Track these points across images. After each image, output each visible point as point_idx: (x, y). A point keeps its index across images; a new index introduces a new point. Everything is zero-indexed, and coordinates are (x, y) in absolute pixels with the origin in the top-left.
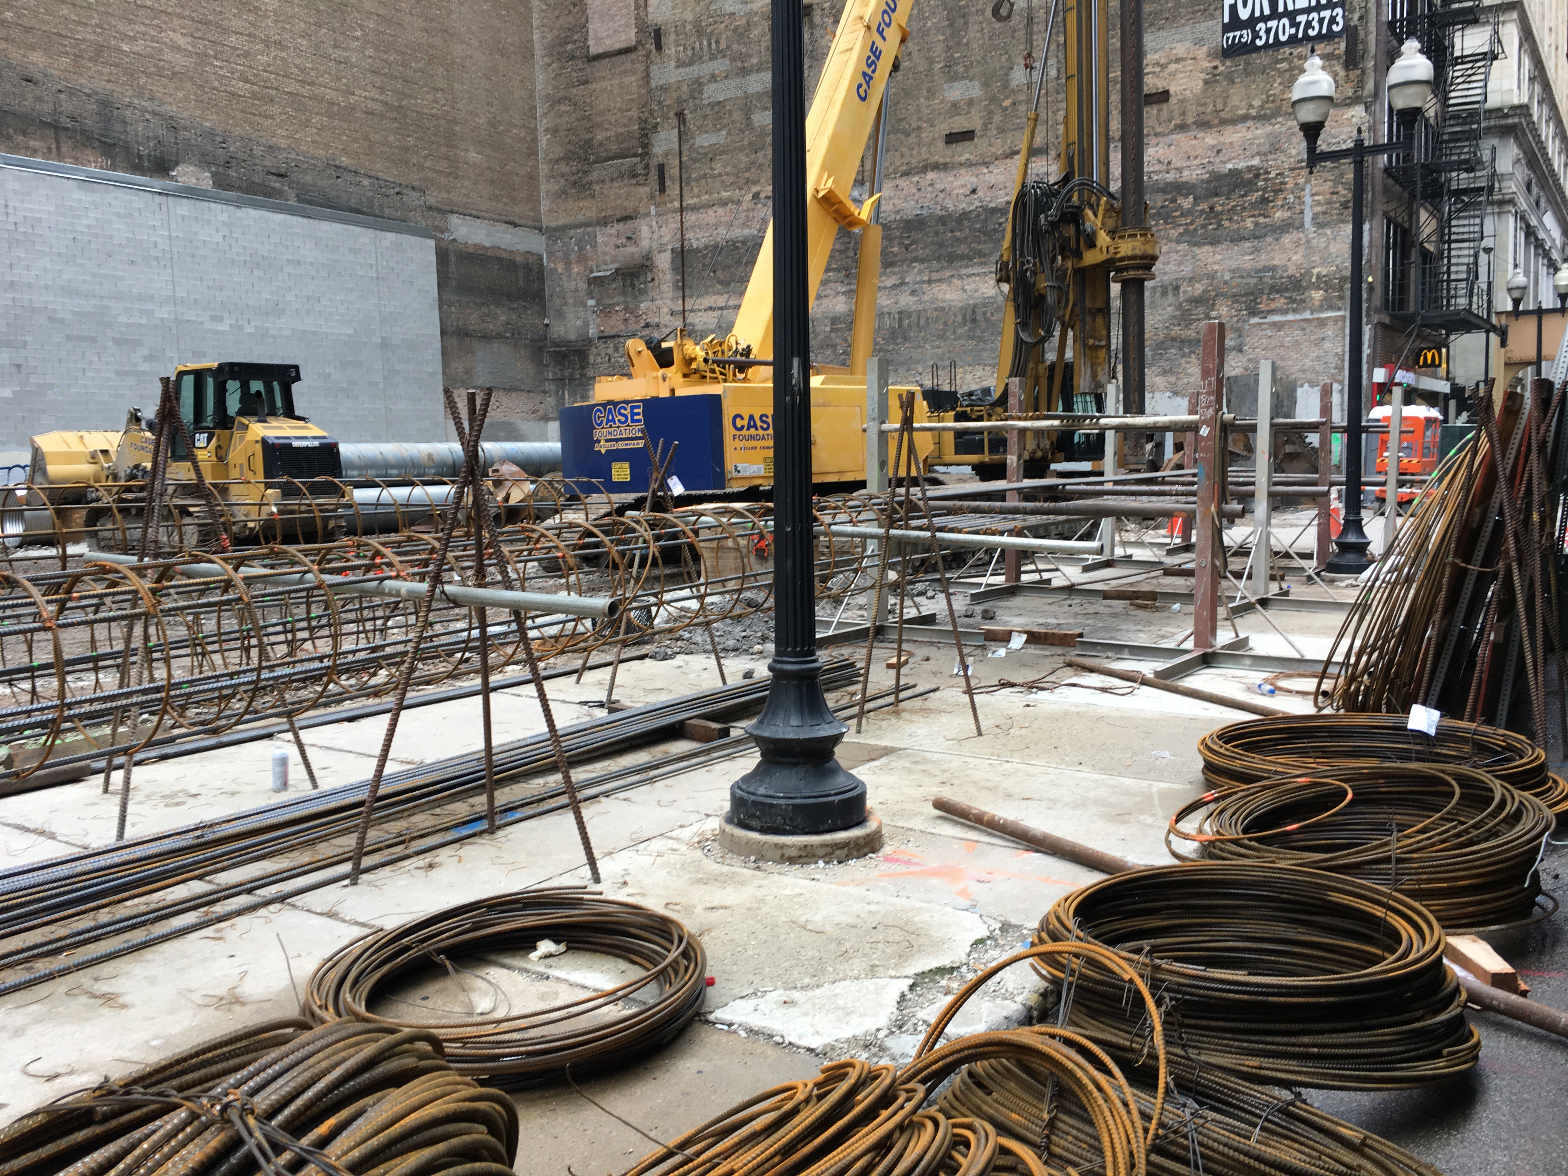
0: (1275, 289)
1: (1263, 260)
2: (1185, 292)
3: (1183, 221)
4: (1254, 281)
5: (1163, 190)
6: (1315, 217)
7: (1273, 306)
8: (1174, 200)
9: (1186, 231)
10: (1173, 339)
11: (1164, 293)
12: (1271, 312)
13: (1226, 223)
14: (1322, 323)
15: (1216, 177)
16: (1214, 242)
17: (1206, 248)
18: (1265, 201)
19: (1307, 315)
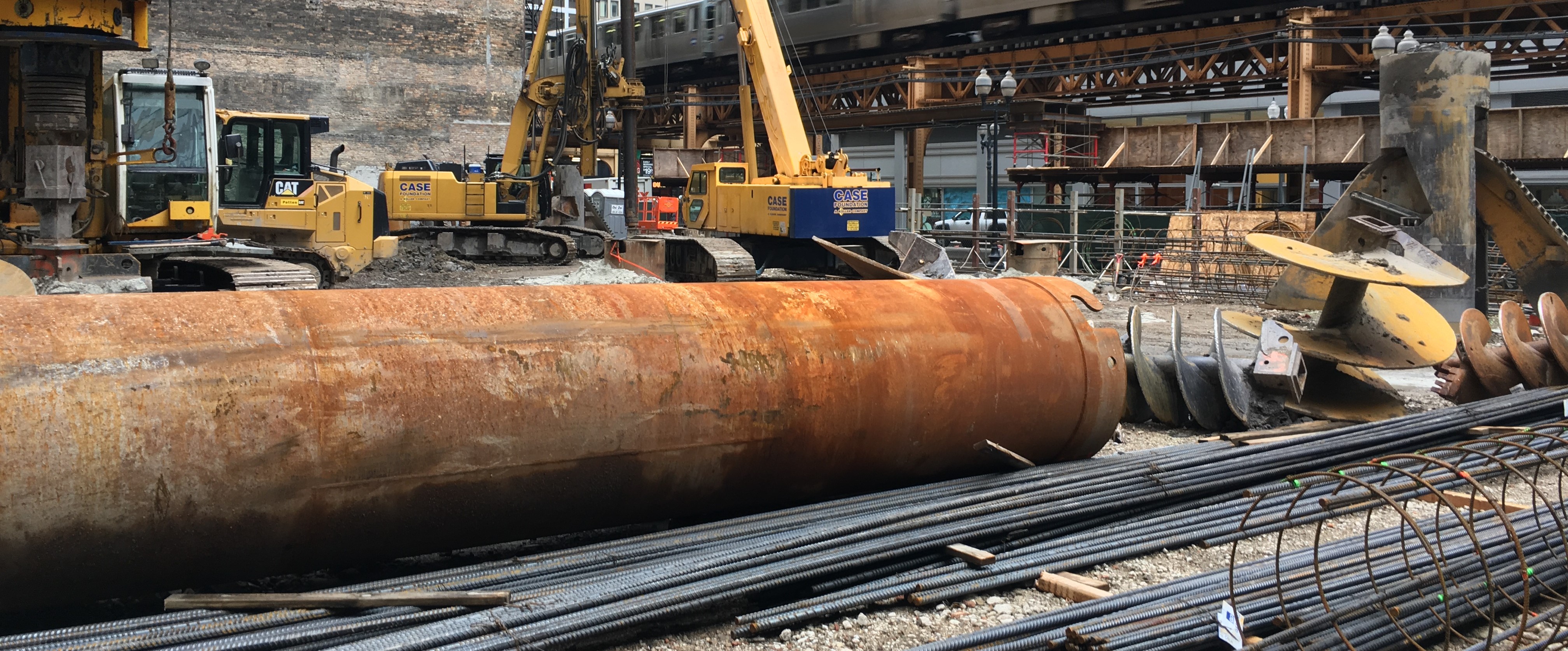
0: (470, 102)
1: (461, 80)
2: (408, 94)
3: (406, 42)
4: (455, 94)
5: (391, 17)
6: (493, 58)
7: (467, 113)
8: (399, 26)
9: (409, 51)
10: (401, 128)
11: (393, 92)
12: (466, 117)
13: (436, 50)
14: (499, 128)
15: (429, 16)
16: (429, 62)
17: (422, 65)
18: (462, 40)
19: (489, 122)
